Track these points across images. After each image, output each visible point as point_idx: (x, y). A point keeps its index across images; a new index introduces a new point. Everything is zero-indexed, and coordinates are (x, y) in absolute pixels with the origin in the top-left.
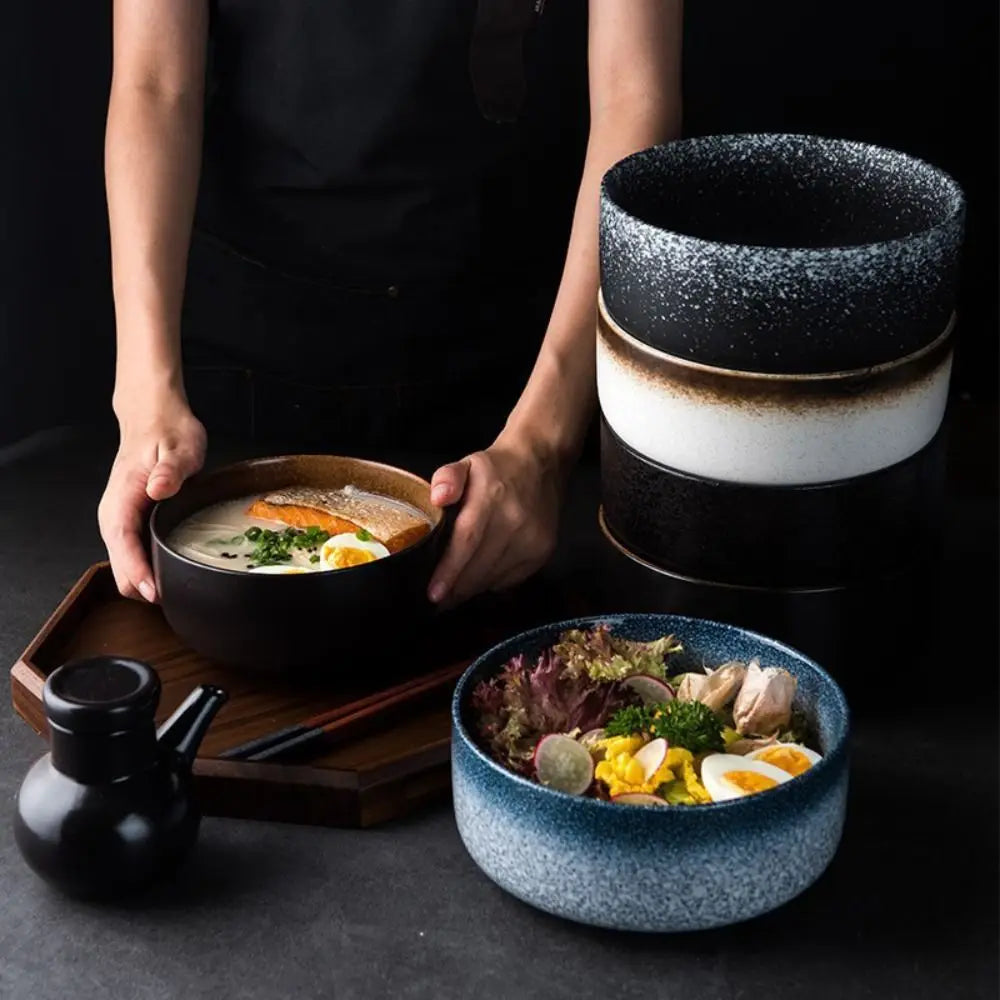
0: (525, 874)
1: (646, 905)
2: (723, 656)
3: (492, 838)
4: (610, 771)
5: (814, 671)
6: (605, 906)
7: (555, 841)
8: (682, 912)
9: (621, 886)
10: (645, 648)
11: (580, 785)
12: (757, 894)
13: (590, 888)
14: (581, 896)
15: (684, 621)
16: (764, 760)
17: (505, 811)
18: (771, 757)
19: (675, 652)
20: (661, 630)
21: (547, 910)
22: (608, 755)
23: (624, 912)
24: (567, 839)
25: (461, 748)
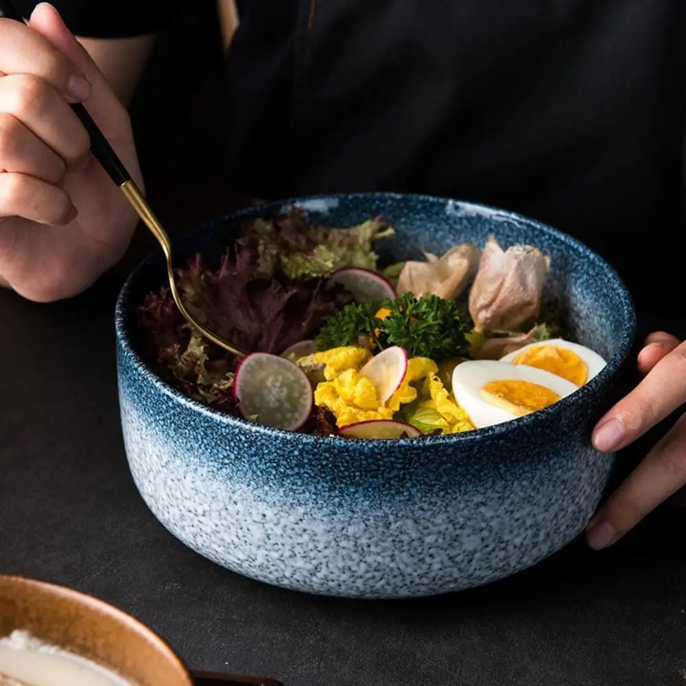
0: (236, 540)
1: (402, 567)
2: (444, 238)
3: (186, 494)
4: (335, 394)
5: (569, 247)
6: (348, 573)
7: (276, 495)
8: (448, 570)
9: (369, 546)
10: (348, 235)
11: (297, 415)
12: (541, 537)
13: (327, 552)
14: (315, 562)
15: (392, 199)
16: (525, 363)
17: (204, 460)
18: (534, 359)
19: (384, 238)
20: (364, 211)
21: (267, 581)
22: (327, 373)
23: (374, 577)
24: (294, 491)
25: (135, 380)
